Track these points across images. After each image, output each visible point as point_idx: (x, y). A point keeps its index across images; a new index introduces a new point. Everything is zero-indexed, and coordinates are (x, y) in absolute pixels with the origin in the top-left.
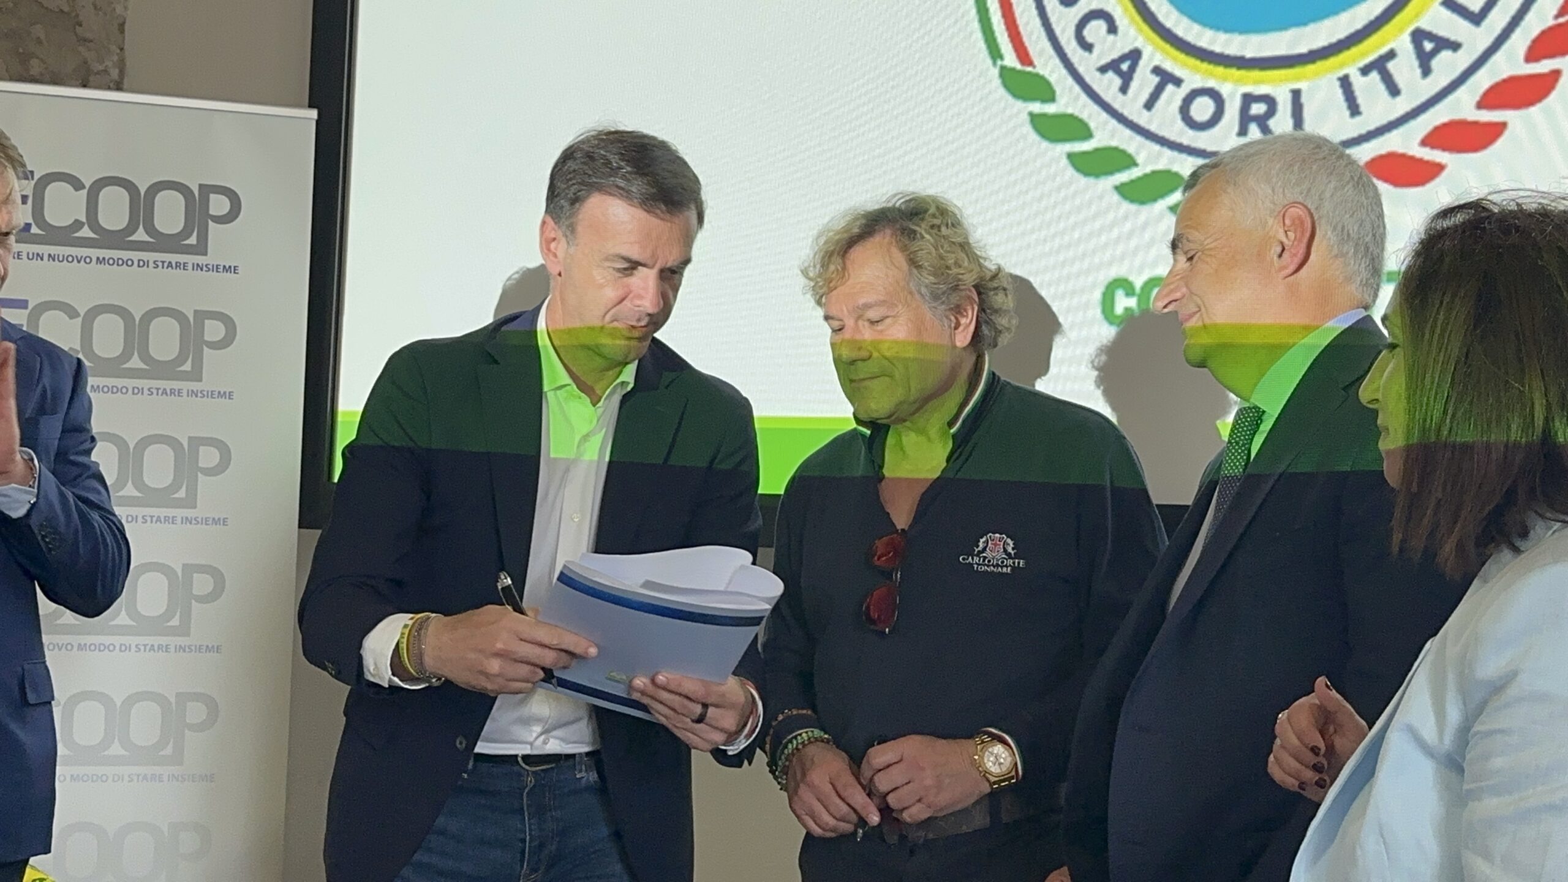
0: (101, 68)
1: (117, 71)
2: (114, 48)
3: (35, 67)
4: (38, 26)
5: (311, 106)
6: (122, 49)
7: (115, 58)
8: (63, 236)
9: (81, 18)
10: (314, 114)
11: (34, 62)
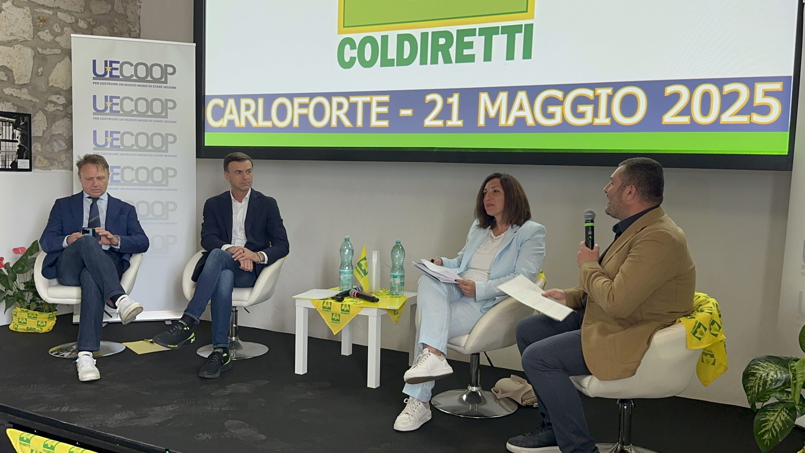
0: (134, 30)
1: (138, 31)
2: (137, 24)
3: (116, 30)
4: (116, 18)
6: (140, 24)
7: (138, 27)
8: (128, 79)
9: (128, 16)
10: (195, 44)
11: (116, 29)
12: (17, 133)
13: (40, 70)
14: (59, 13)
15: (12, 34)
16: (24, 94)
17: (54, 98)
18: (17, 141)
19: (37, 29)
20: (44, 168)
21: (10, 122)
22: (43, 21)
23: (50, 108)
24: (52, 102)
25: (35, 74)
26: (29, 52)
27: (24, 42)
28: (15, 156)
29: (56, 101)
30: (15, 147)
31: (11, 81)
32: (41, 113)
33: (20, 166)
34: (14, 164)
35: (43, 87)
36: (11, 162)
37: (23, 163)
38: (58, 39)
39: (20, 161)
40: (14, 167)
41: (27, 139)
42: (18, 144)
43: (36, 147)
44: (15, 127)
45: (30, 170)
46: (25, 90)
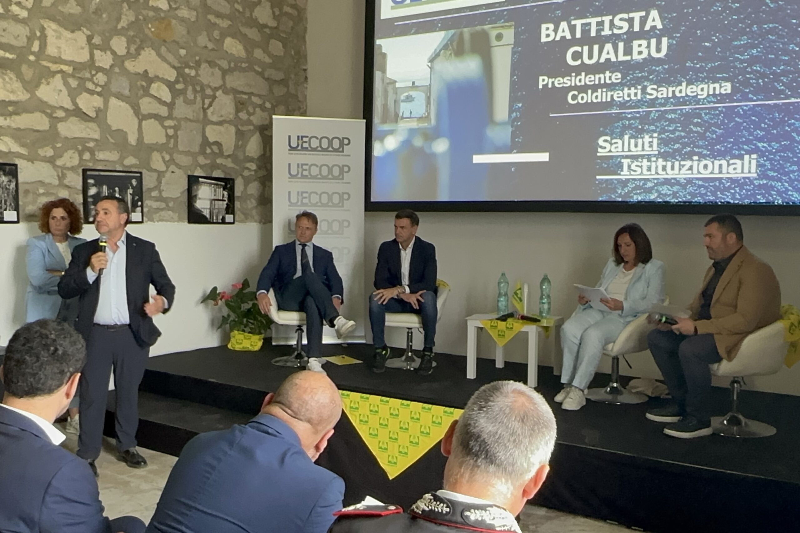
0: (302, 107)
4: (290, 99)
5: (364, 118)
8: (315, 150)
9: (298, 96)
10: (365, 121)
12: (226, 193)
13: (240, 143)
14: (252, 97)
15: (222, 116)
16: (229, 163)
17: (248, 165)
18: (225, 201)
19: (238, 111)
20: (241, 221)
21: (221, 185)
22: (242, 104)
23: (246, 173)
24: (247, 168)
25: (236, 147)
26: (233, 129)
27: (229, 122)
28: (224, 212)
29: (250, 167)
30: (224, 205)
31: (221, 154)
32: (240, 177)
33: (227, 220)
34: (223, 218)
35: (241, 157)
36: (221, 217)
37: (229, 218)
38: (252, 118)
39: (227, 216)
40: (223, 222)
41: (231, 198)
42: (225, 202)
43: (237, 204)
44: (224, 190)
45: (233, 223)
46: (229, 160)
